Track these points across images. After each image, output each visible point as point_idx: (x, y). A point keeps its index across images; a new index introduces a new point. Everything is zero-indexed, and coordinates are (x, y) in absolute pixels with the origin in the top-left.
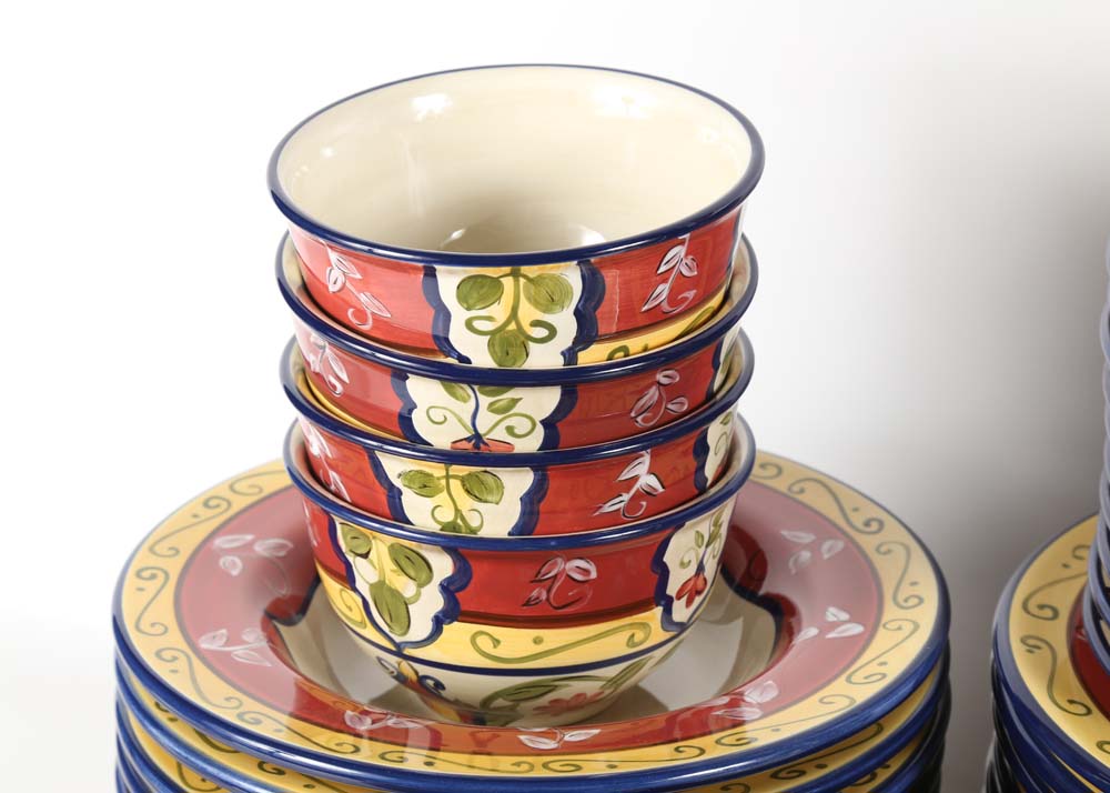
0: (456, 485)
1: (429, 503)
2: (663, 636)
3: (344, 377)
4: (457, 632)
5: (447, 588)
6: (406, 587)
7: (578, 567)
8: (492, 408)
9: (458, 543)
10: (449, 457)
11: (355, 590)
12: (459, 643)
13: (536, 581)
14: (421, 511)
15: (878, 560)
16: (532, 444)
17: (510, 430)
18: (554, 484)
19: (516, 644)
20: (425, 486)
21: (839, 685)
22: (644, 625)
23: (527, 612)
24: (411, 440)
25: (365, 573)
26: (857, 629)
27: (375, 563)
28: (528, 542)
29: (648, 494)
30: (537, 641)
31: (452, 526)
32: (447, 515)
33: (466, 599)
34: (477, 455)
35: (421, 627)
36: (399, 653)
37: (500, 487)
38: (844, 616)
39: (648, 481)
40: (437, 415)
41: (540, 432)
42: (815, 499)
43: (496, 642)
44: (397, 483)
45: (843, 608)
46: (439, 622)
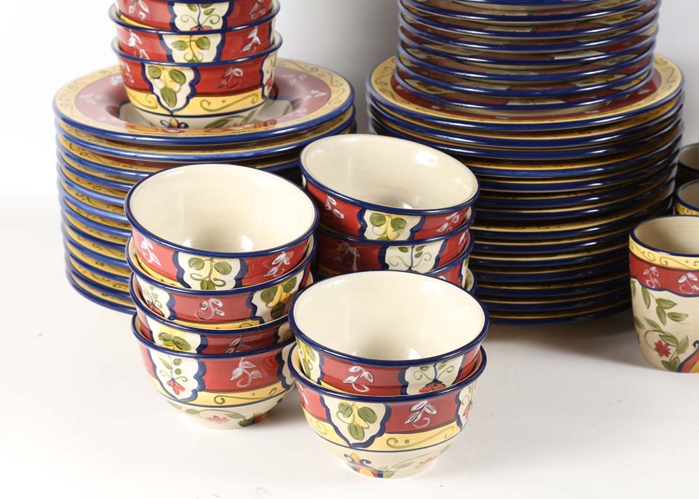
0: (193, 44)
1: (183, 53)
2: (261, 100)
3: (147, 10)
4: (195, 101)
5: (192, 85)
6: (175, 86)
7: (237, 72)
8: (206, 14)
9: (195, 66)
10: (190, 33)
11: (153, 93)
12: (197, 106)
13: (223, 78)
14: (179, 56)
15: (322, 79)
16: (219, 26)
17: (211, 22)
18: (228, 39)
19: (217, 103)
20: (182, 46)
21: (327, 105)
22: (257, 95)
23: (221, 90)
24: (174, 29)
25: (158, 86)
26: (324, 94)
27: (162, 80)
28: (221, 63)
29: (256, 44)
30: (224, 101)
31: (192, 60)
32: (190, 57)
33: (199, 88)
34: (200, 31)
35: (181, 101)
36: (172, 115)
37: (209, 43)
38: (318, 92)
39: (256, 39)
40: (185, 19)
41: (221, 22)
42: (288, 66)
43: (209, 103)
44: (170, 46)
45: (315, 89)
46: (188, 99)
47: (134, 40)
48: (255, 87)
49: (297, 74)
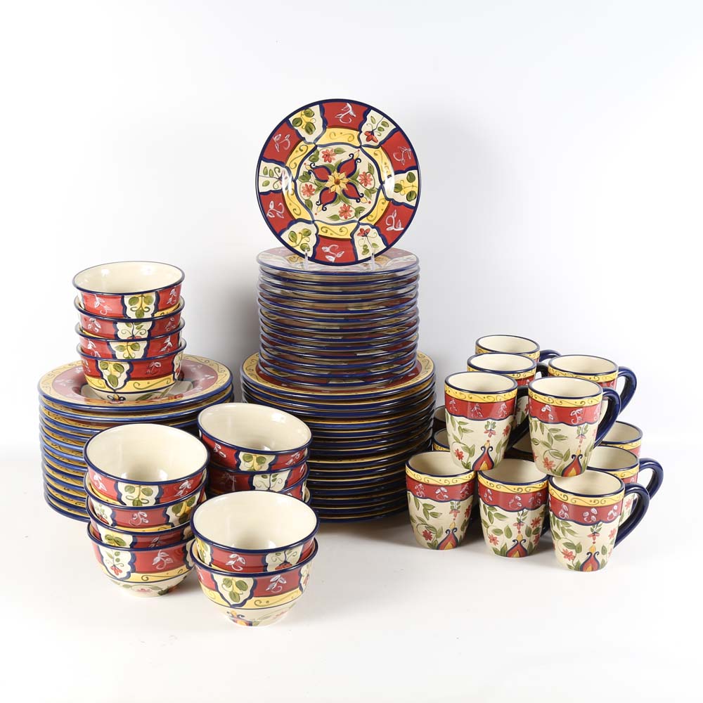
0: (129, 347)
1: (122, 353)
2: (173, 382)
3: (100, 327)
4: (130, 383)
5: (128, 373)
6: (117, 374)
7: (157, 364)
8: (137, 328)
9: (131, 361)
10: (127, 341)
11: (103, 379)
12: (131, 386)
13: (148, 368)
14: (120, 355)
15: (212, 367)
16: (146, 336)
17: (141, 333)
18: (151, 344)
19: (144, 384)
20: (122, 349)
22: (169, 378)
23: (146, 376)
24: (117, 338)
25: (106, 374)
26: (213, 377)
27: (109, 370)
28: (146, 359)
29: (169, 347)
30: (148, 383)
31: (128, 357)
32: (127, 355)
33: (132, 375)
34: (134, 339)
35: (121, 383)
36: (115, 392)
37: (139, 346)
38: (209, 376)
39: (170, 344)
40: (124, 332)
41: (147, 333)
43: (139, 384)
44: (114, 349)
45: (207, 374)
46: (125, 382)
47: (90, 346)
48: (169, 374)
49: (196, 364)
